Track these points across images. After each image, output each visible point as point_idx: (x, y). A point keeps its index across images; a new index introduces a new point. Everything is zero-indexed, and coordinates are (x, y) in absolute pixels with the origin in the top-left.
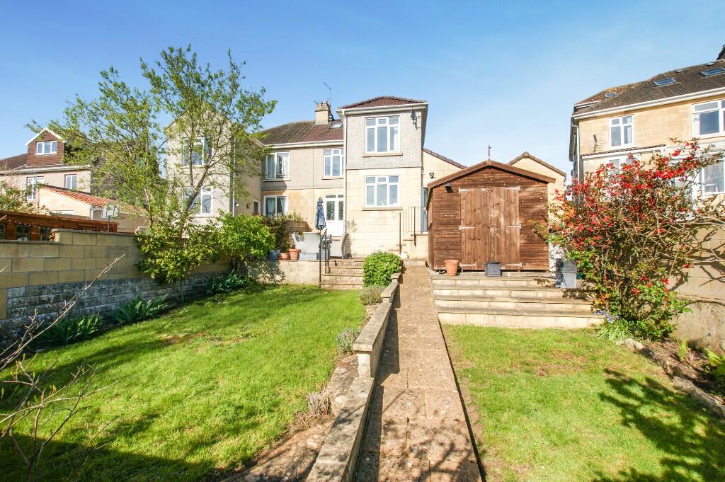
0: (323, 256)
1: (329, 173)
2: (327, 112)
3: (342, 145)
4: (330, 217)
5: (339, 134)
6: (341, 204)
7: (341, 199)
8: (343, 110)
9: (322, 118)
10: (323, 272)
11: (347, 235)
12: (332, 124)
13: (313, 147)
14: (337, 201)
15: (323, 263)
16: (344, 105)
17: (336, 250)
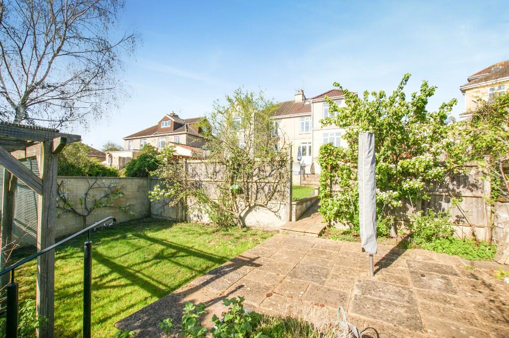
0: (302, 173)
1: (303, 131)
2: (302, 95)
3: (311, 115)
4: (304, 154)
5: (308, 109)
6: (310, 147)
7: (310, 145)
8: (311, 100)
9: (299, 99)
10: (302, 179)
11: (313, 164)
12: (305, 102)
13: (295, 117)
14: (307, 146)
15: (302, 176)
16: (312, 97)
17: (308, 170)
